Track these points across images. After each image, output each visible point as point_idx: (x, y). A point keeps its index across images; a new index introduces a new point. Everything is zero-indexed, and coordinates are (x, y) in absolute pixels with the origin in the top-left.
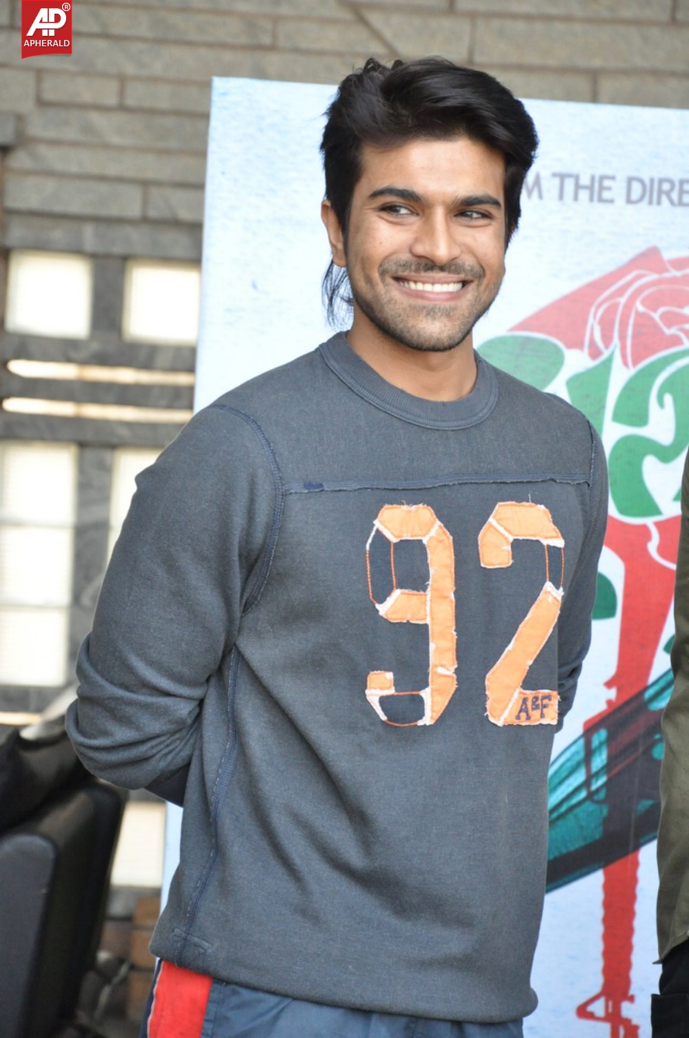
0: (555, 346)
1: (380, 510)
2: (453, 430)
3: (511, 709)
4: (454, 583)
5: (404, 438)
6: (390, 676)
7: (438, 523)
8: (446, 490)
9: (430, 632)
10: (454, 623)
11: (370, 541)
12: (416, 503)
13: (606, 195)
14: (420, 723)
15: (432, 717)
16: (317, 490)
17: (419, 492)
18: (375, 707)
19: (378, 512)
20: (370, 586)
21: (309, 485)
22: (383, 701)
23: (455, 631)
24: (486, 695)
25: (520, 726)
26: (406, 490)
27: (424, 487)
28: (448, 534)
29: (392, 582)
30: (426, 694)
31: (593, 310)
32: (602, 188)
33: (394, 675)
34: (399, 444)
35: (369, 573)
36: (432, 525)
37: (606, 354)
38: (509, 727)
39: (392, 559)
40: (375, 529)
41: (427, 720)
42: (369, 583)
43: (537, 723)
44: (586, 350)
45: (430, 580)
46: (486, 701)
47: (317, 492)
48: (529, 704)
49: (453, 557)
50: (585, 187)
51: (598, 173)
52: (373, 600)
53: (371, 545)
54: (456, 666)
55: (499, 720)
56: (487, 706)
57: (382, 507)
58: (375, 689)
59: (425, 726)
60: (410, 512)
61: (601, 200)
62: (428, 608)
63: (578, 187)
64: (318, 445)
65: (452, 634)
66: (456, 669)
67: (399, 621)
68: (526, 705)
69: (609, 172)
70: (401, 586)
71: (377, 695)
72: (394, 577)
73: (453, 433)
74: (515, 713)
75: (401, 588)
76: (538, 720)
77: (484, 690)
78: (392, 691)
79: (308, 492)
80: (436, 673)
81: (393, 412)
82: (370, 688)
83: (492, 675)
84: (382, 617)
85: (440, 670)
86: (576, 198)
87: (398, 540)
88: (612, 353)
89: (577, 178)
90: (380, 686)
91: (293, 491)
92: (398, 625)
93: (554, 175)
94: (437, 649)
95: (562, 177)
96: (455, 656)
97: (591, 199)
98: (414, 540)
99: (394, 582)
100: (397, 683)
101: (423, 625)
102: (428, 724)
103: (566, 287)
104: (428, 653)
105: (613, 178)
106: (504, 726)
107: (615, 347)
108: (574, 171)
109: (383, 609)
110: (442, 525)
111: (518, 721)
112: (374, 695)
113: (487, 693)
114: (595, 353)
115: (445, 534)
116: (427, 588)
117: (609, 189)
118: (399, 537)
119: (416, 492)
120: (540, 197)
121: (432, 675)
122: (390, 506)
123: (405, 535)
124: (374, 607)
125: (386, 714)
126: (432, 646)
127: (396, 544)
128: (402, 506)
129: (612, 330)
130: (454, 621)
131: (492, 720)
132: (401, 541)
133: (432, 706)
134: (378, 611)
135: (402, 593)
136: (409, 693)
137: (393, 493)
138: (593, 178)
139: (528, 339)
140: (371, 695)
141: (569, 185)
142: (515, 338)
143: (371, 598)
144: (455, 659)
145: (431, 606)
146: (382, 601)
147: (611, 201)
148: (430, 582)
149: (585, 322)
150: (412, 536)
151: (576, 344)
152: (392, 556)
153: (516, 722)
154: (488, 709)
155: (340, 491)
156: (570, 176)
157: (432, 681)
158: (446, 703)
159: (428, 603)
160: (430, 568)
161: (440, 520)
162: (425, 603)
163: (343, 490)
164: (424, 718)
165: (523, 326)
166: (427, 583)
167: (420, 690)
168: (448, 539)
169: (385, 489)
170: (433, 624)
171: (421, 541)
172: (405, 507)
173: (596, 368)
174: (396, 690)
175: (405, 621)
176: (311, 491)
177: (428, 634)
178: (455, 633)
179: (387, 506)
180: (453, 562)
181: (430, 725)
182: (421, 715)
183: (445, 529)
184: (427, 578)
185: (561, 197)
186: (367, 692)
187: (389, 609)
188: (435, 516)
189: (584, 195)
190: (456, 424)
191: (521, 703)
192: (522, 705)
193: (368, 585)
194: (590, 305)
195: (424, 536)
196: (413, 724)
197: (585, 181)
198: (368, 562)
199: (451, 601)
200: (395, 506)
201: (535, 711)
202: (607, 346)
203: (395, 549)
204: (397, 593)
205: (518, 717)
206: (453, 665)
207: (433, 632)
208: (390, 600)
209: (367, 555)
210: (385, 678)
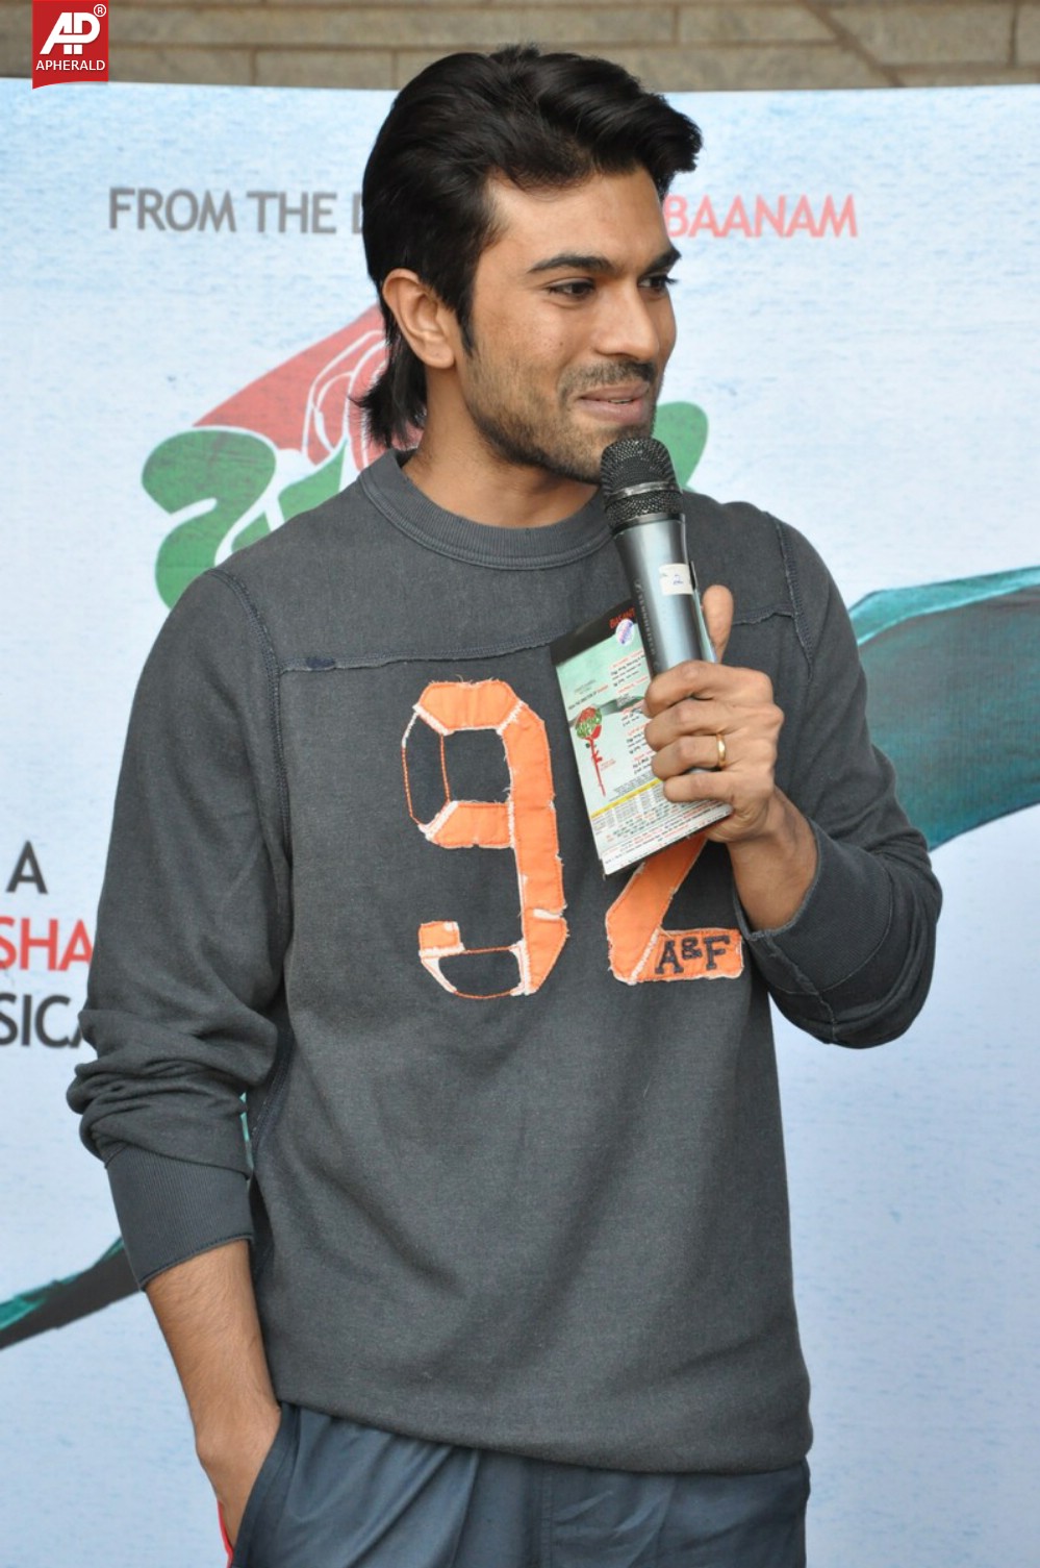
0: (263, 445)
1: (423, 689)
2: (543, 570)
3: (648, 959)
4: (551, 786)
5: (464, 587)
6: (452, 927)
7: (521, 703)
8: (528, 656)
9: (517, 860)
10: (557, 845)
11: (407, 734)
12: (481, 679)
13: (324, 221)
14: (515, 992)
15: (532, 983)
16: (326, 669)
17: (486, 663)
18: (434, 975)
19: (421, 692)
20: (409, 800)
21: (313, 662)
22: (446, 964)
23: (559, 855)
24: (607, 943)
25: (664, 982)
26: (465, 660)
27: (492, 654)
28: (537, 717)
29: (444, 790)
30: (519, 950)
31: (312, 390)
32: (318, 212)
33: (460, 925)
34: (455, 597)
35: (406, 781)
36: (511, 707)
37: (333, 453)
38: (646, 987)
39: (443, 759)
40: (414, 717)
41: (526, 986)
42: (408, 795)
43: (699, 977)
44: (305, 449)
45: (512, 784)
46: (608, 950)
47: (328, 671)
48: (678, 950)
49: (548, 749)
50: (294, 212)
51: (311, 190)
52: (415, 820)
53: (408, 740)
54: (565, 907)
55: (629, 976)
56: (611, 958)
57: (427, 685)
58: (431, 947)
59: (523, 995)
60: (471, 690)
61: (317, 229)
62: (511, 825)
63: (284, 211)
64: (330, 607)
65: (555, 860)
66: (565, 911)
67: (459, 846)
68: (673, 952)
69: (328, 189)
70: (459, 795)
71: (436, 957)
72: (446, 784)
73: (543, 572)
74: (655, 964)
75: (459, 799)
76: (700, 972)
77: (605, 934)
78: (459, 949)
79: (312, 672)
80: (532, 918)
81: (447, 552)
82: (424, 948)
83: (614, 911)
84: (430, 843)
85: (539, 914)
86: (282, 228)
87: (452, 732)
88: (342, 452)
89: (283, 198)
90: (439, 943)
91: (289, 669)
92: (457, 853)
93: (251, 195)
94: (530, 882)
95: (262, 197)
96: (562, 892)
97: (304, 229)
98: (480, 731)
99: (447, 792)
100: (466, 938)
101: (504, 850)
102: (527, 993)
103: (275, 359)
104: (517, 890)
105: (333, 196)
106: (638, 984)
107: (345, 443)
108: (279, 189)
109: (430, 831)
110: (527, 706)
111: (660, 975)
112: (432, 957)
113: (609, 938)
114: (317, 453)
115: (533, 718)
116: (507, 796)
117: (328, 212)
118: (455, 727)
119: (481, 662)
120: (233, 228)
121: (526, 922)
122: (438, 684)
123: (464, 724)
124: (417, 829)
125: (452, 983)
126: (522, 880)
127: (447, 738)
128: (458, 684)
129: (340, 420)
130: (557, 841)
131: (619, 977)
132: (456, 733)
133: (531, 966)
134: (423, 834)
135: (460, 806)
136: (493, 950)
137: (443, 665)
138: (305, 197)
139: (224, 435)
140: (427, 957)
141: (272, 208)
142: (204, 434)
143: (411, 815)
144: (562, 896)
145: (515, 821)
146: (427, 820)
147: (332, 231)
148: (512, 787)
149: (303, 408)
150: (476, 725)
151: (290, 441)
152: (442, 755)
153: (656, 978)
154: (612, 961)
155: (361, 668)
156: (272, 195)
157: (527, 931)
158: (554, 961)
159: (511, 819)
160: (510, 769)
161: (522, 699)
162: (506, 816)
163: (366, 668)
164: (520, 985)
165: (216, 417)
166: (506, 789)
167: (510, 943)
168: (538, 725)
169: (430, 660)
170: (520, 849)
171: (493, 731)
172: (463, 685)
173: (319, 474)
174: (467, 947)
175: (470, 846)
176: (318, 669)
177: (514, 864)
178: (559, 859)
179: (433, 684)
180: (549, 757)
181: (531, 995)
182: (515, 980)
183: (531, 711)
184: (507, 782)
185: (261, 227)
186: (422, 953)
187: (440, 830)
188: (513, 694)
189: (293, 222)
190: (546, 559)
191: (662, 949)
192: (665, 953)
193: (406, 798)
194: (309, 382)
195: (499, 723)
196: (503, 994)
197: (294, 202)
198: (405, 765)
199: (551, 814)
200: (446, 683)
201: (691, 961)
202: (334, 444)
203: (446, 743)
204: (452, 807)
205: (660, 970)
206: (560, 905)
207: (520, 860)
208: (441, 818)
209: (404, 756)
210: (444, 931)
